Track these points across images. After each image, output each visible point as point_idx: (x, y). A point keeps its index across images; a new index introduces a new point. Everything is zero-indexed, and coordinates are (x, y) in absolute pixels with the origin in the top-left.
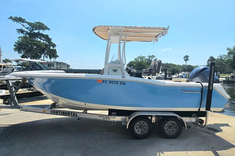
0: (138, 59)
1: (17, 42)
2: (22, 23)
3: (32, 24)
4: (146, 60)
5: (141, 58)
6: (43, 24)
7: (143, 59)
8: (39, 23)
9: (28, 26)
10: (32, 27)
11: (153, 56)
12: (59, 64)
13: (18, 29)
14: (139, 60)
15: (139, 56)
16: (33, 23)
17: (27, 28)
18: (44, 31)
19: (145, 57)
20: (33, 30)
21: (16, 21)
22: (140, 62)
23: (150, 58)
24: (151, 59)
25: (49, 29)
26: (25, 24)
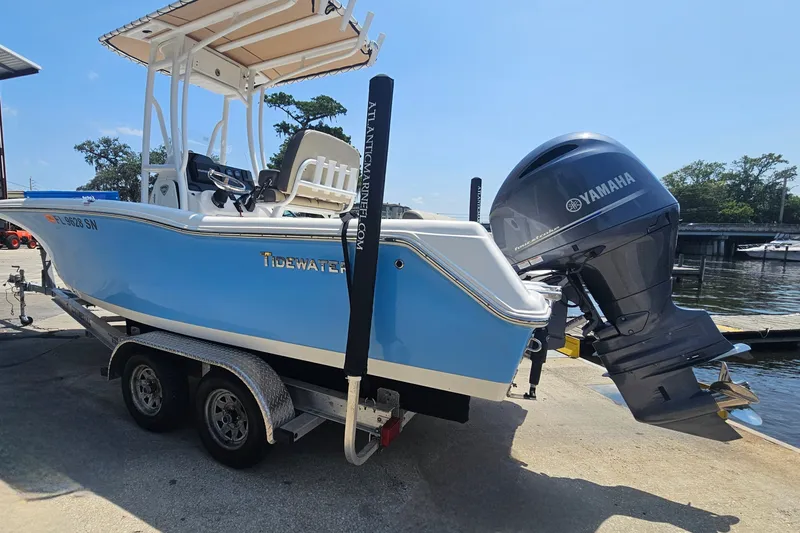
0: (683, 179)
1: (273, 156)
2: (286, 108)
3: (306, 104)
4: (725, 177)
5: (701, 171)
6: (331, 99)
7: (712, 177)
8: (323, 98)
9: (299, 113)
10: (306, 111)
11: (772, 159)
12: (388, 208)
13: (278, 125)
14: (689, 181)
15: (688, 163)
16: (309, 101)
17: (296, 119)
18: (333, 117)
19: (720, 166)
20: (309, 120)
21: (275, 104)
22: (692, 189)
23: (752, 167)
24: (755, 172)
25: (344, 111)
26: (292, 108)
